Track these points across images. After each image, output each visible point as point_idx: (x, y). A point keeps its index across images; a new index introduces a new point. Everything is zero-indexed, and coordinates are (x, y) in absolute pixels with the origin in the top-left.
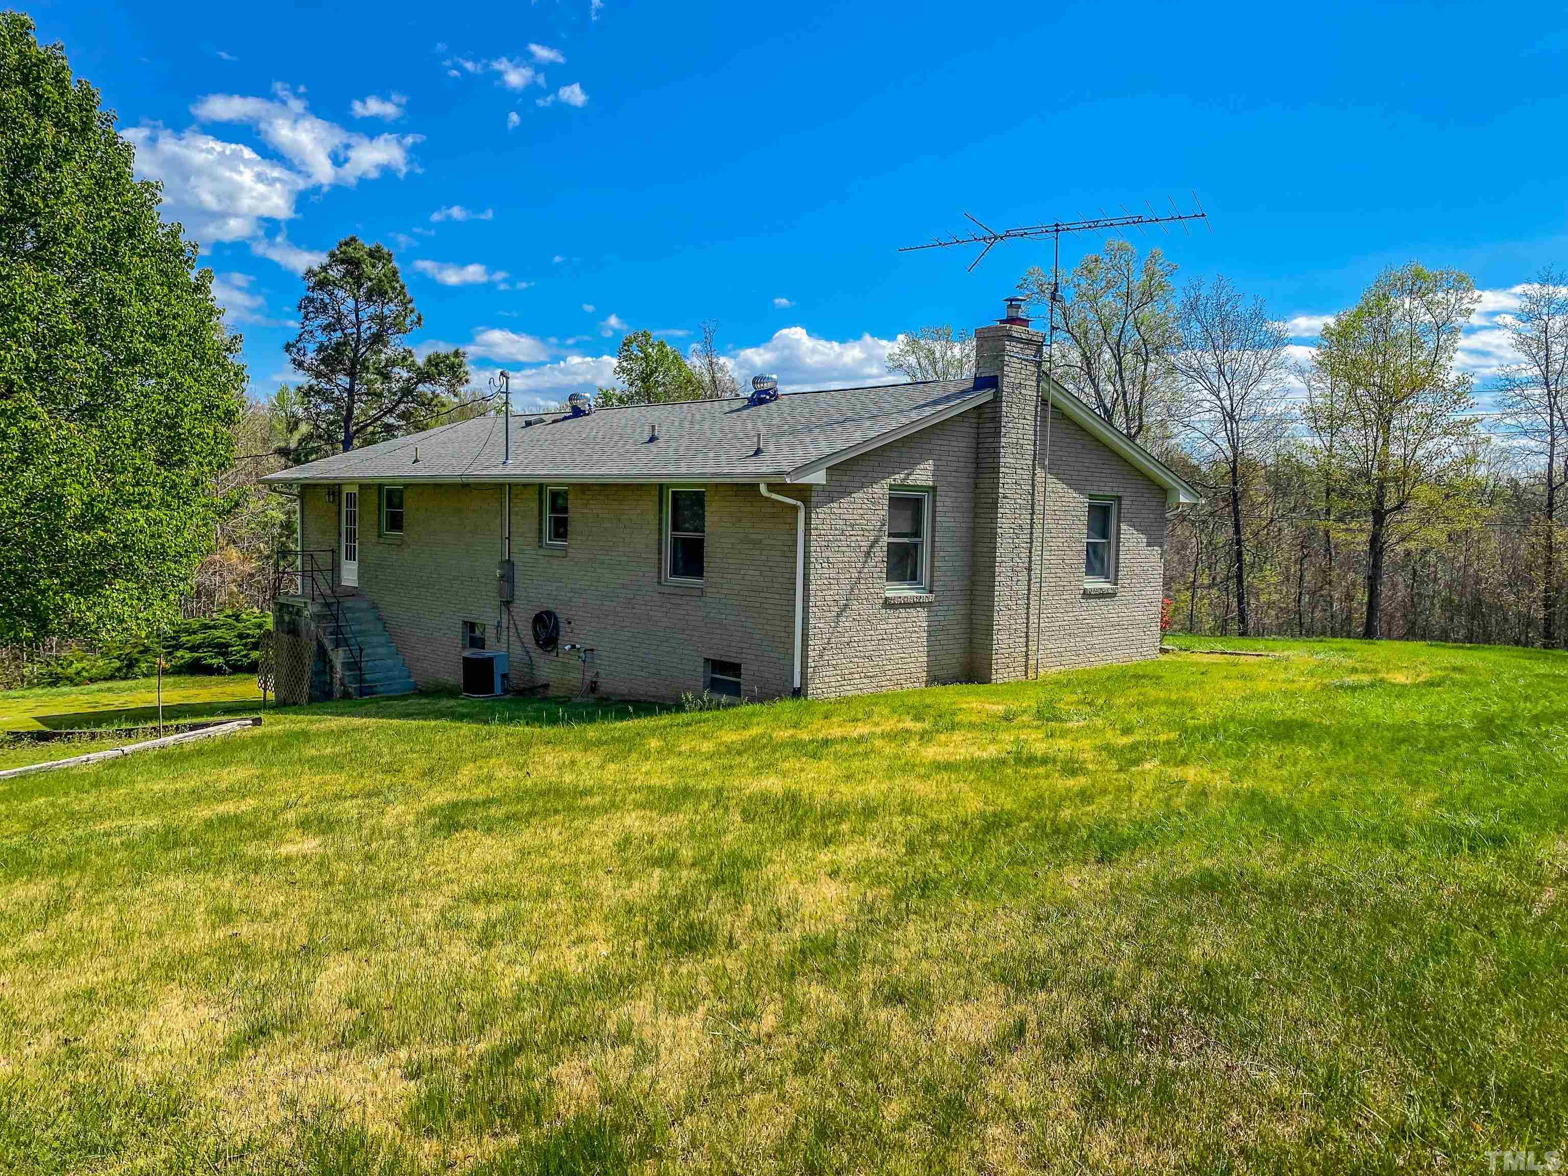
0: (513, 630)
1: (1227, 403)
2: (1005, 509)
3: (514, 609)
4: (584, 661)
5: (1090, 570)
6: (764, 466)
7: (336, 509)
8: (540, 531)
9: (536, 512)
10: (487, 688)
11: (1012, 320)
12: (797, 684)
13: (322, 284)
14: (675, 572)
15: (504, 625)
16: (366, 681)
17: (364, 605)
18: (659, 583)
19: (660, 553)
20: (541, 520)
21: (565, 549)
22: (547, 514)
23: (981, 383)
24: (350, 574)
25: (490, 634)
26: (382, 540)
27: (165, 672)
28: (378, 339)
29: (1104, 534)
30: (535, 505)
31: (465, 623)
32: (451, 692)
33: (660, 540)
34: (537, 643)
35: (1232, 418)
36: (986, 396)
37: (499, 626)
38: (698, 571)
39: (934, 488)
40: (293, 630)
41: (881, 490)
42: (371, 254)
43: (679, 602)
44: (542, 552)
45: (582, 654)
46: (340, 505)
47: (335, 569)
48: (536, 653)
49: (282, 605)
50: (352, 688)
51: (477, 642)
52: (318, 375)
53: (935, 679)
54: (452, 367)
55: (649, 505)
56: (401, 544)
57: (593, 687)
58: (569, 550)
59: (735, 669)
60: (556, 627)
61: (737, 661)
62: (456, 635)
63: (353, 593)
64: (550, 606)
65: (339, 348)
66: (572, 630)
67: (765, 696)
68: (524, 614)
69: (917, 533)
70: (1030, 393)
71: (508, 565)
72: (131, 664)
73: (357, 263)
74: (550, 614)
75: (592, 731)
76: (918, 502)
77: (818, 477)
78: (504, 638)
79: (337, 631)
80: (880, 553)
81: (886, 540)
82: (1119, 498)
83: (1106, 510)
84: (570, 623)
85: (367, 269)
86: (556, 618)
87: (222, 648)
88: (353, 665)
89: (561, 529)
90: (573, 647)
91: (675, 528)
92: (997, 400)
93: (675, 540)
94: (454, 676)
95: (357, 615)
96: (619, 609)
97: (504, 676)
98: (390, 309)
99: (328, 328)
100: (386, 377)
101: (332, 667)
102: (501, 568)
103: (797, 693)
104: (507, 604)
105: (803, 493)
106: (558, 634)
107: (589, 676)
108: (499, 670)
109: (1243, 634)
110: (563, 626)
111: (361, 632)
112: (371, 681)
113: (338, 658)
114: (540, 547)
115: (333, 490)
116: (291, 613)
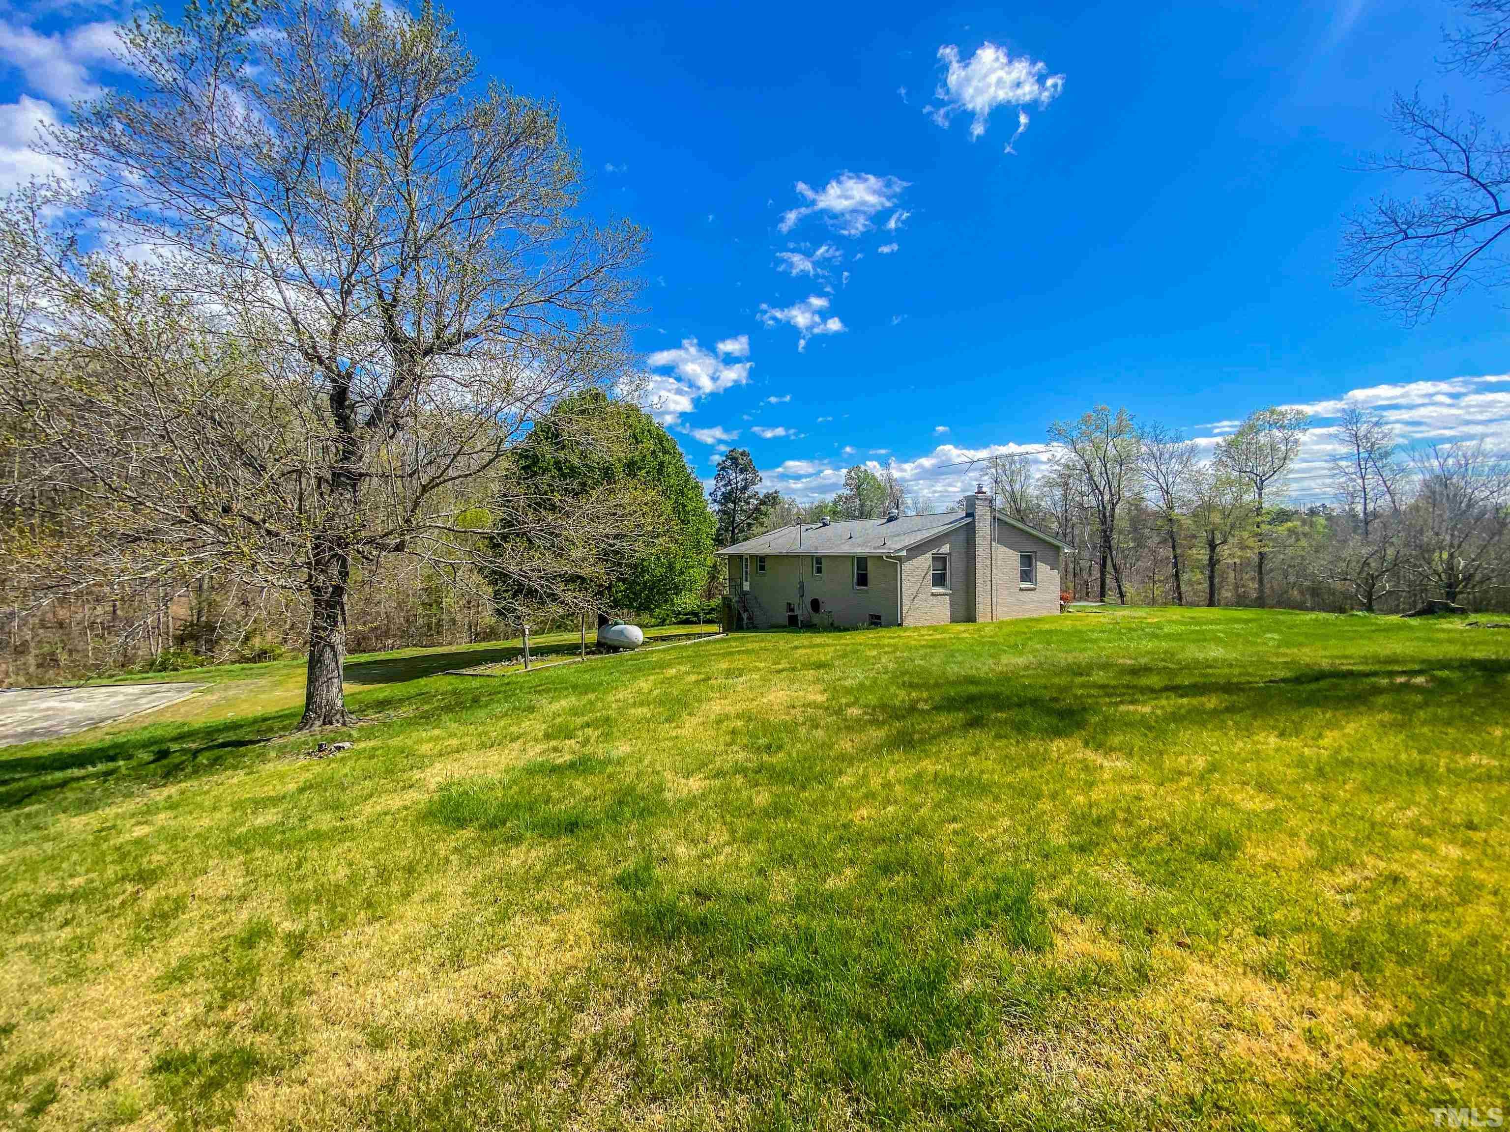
0: (804, 606)
1: (1164, 486)
2: (978, 560)
3: (804, 599)
4: (828, 616)
5: (1023, 580)
6: (885, 550)
8: (812, 571)
10: (796, 624)
11: (979, 492)
12: (899, 621)
13: (723, 469)
14: (858, 585)
15: (801, 604)
17: (752, 597)
18: (853, 588)
19: (853, 578)
20: (812, 568)
22: (815, 565)
23: (968, 515)
24: (746, 586)
25: (796, 607)
26: (757, 574)
27: (675, 624)
28: (745, 488)
29: (1030, 566)
30: (810, 564)
31: (788, 604)
32: (785, 627)
33: (853, 574)
34: (812, 610)
35: (1167, 493)
36: (969, 520)
37: (799, 604)
38: (866, 585)
39: (950, 554)
40: (729, 606)
41: (929, 555)
43: (860, 594)
44: (813, 578)
45: (827, 613)
46: (742, 562)
47: (741, 584)
48: (812, 613)
49: (725, 598)
51: (792, 610)
52: (722, 504)
53: (954, 620)
54: (774, 498)
55: (849, 562)
56: (764, 575)
58: (822, 577)
59: (879, 617)
60: (819, 604)
61: (879, 614)
62: (785, 608)
63: (748, 593)
64: (816, 597)
65: (731, 493)
66: (824, 605)
67: (889, 625)
68: (808, 600)
69: (945, 569)
70: (988, 517)
71: (802, 583)
72: (665, 620)
73: (736, 459)
74: (816, 600)
75: (830, 635)
76: (945, 558)
77: (904, 553)
78: (801, 608)
79: (744, 606)
80: (930, 577)
81: (931, 572)
82: (1035, 552)
83: (1029, 558)
84: (823, 603)
85: (740, 461)
86: (818, 601)
87: (696, 615)
88: (750, 617)
89: (819, 571)
90: (824, 611)
91: (858, 570)
92: (974, 521)
93: (858, 574)
94: (786, 622)
95: (750, 601)
96: (839, 598)
97: (801, 620)
98: (750, 476)
99: (725, 485)
100: (749, 503)
102: (799, 584)
103: (900, 625)
104: (802, 596)
105: (899, 558)
106: (819, 607)
107: (829, 619)
108: (800, 618)
109: (1181, 605)
110: (821, 604)
111: (752, 607)
113: (745, 615)
114: (813, 576)
115: (740, 557)
116: (728, 601)
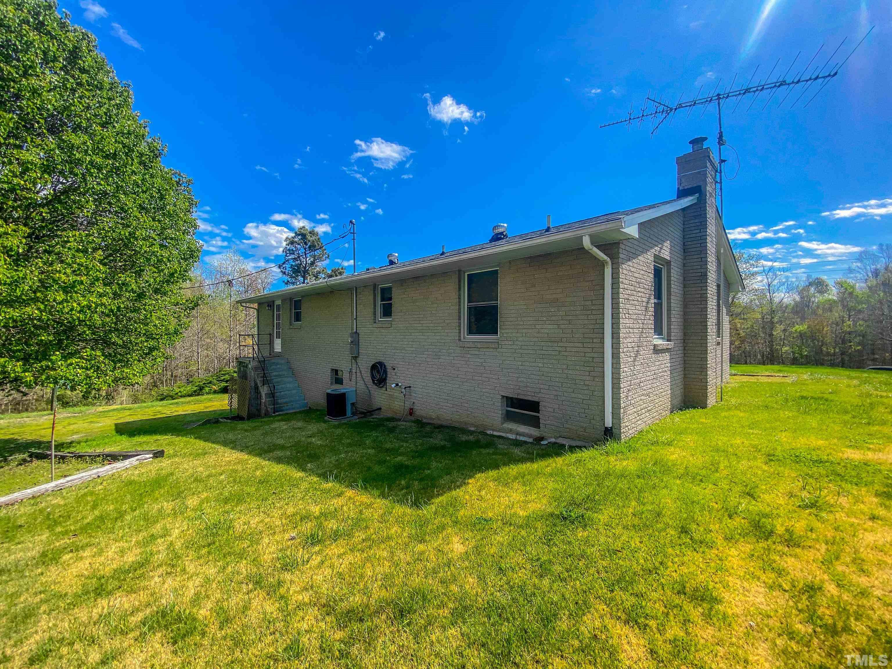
0: (358, 374)
2: (709, 280)
3: (359, 360)
4: (405, 395)
7: (272, 313)
8: (375, 313)
9: (372, 300)
10: (342, 413)
12: (609, 422)
13: (292, 243)
14: (470, 332)
15: (354, 371)
16: (278, 404)
17: (283, 362)
18: (460, 340)
19: (460, 319)
20: (375, 306)
21: (390, 323)
22: (379, 302)
24: (278, 347)
25: (345, 376)
26: (291, 327)
28: (312, 263)
30: (371, 298)
31: (332, 370)
33: (460, 309)
34: (374, 382)
37: (351, 372)
38: (493, 330)
39: (669, 263)
40: (244, 375)
41: (651, 257)
42: (310, 233)
43: (477, 353)
44: (375, 325)
45: (403, 390)
46: (274, 311)
47: (271, 343)
48: (373, 388)
49: (241, 362)
50: (270, 408)
51: (339, 381)
52: (292, 277)
55: (451, 286)
56: (300, 328)
57: (411, 412)
58: (393, 323)
59: (534, 406)
60: (385, 372)
61: (536, 399)
62: (326, 376)
63: (278, 355)
64: (381, 359)
65: (299, 267)
66: (396, 373)
68: (365, 364)
71: (356, 335)
73: (305, 236)
74: (381, 364)
77: (634, 231)
78: (354, 378)
79: (264, 376)
80: (651, 308)
81: (653, 298)
84: (394, 369)
85: (309, 238)
86: (385, 366)
88: (272, 395)
89: (387, 311)
90: (397, 385)
91: (469, 301)
92: (700, 202)
93: (469, 309)
94: (322, 404)
95: (278, 366)
96: (428, 360)
97: (353, 404)
98: (318, 253)
99: (295, 259)
101: (261, 396)
102: (352, 337)
104: (355, 358)
106: (386, 376)
107: (408, 405)
108: (350, 399)
110: (389, 371)
111: (279, 376)
112: (281, 404)
113: (264, 391)
114: (375, 322)
115: (270, 304)
116: (244, 366)
